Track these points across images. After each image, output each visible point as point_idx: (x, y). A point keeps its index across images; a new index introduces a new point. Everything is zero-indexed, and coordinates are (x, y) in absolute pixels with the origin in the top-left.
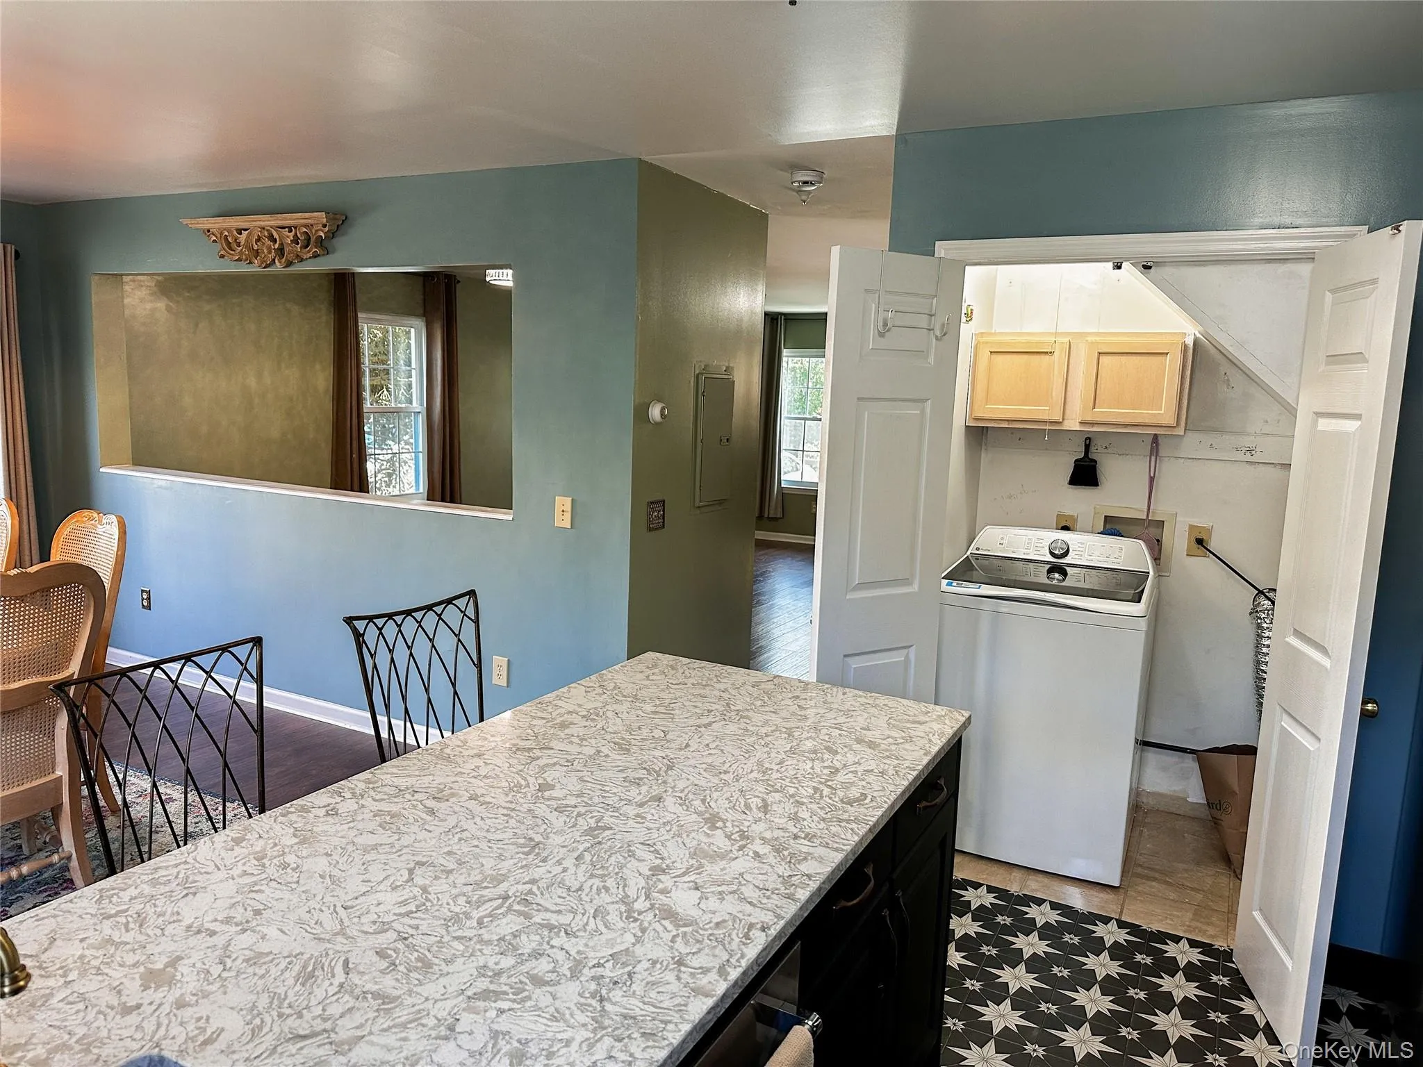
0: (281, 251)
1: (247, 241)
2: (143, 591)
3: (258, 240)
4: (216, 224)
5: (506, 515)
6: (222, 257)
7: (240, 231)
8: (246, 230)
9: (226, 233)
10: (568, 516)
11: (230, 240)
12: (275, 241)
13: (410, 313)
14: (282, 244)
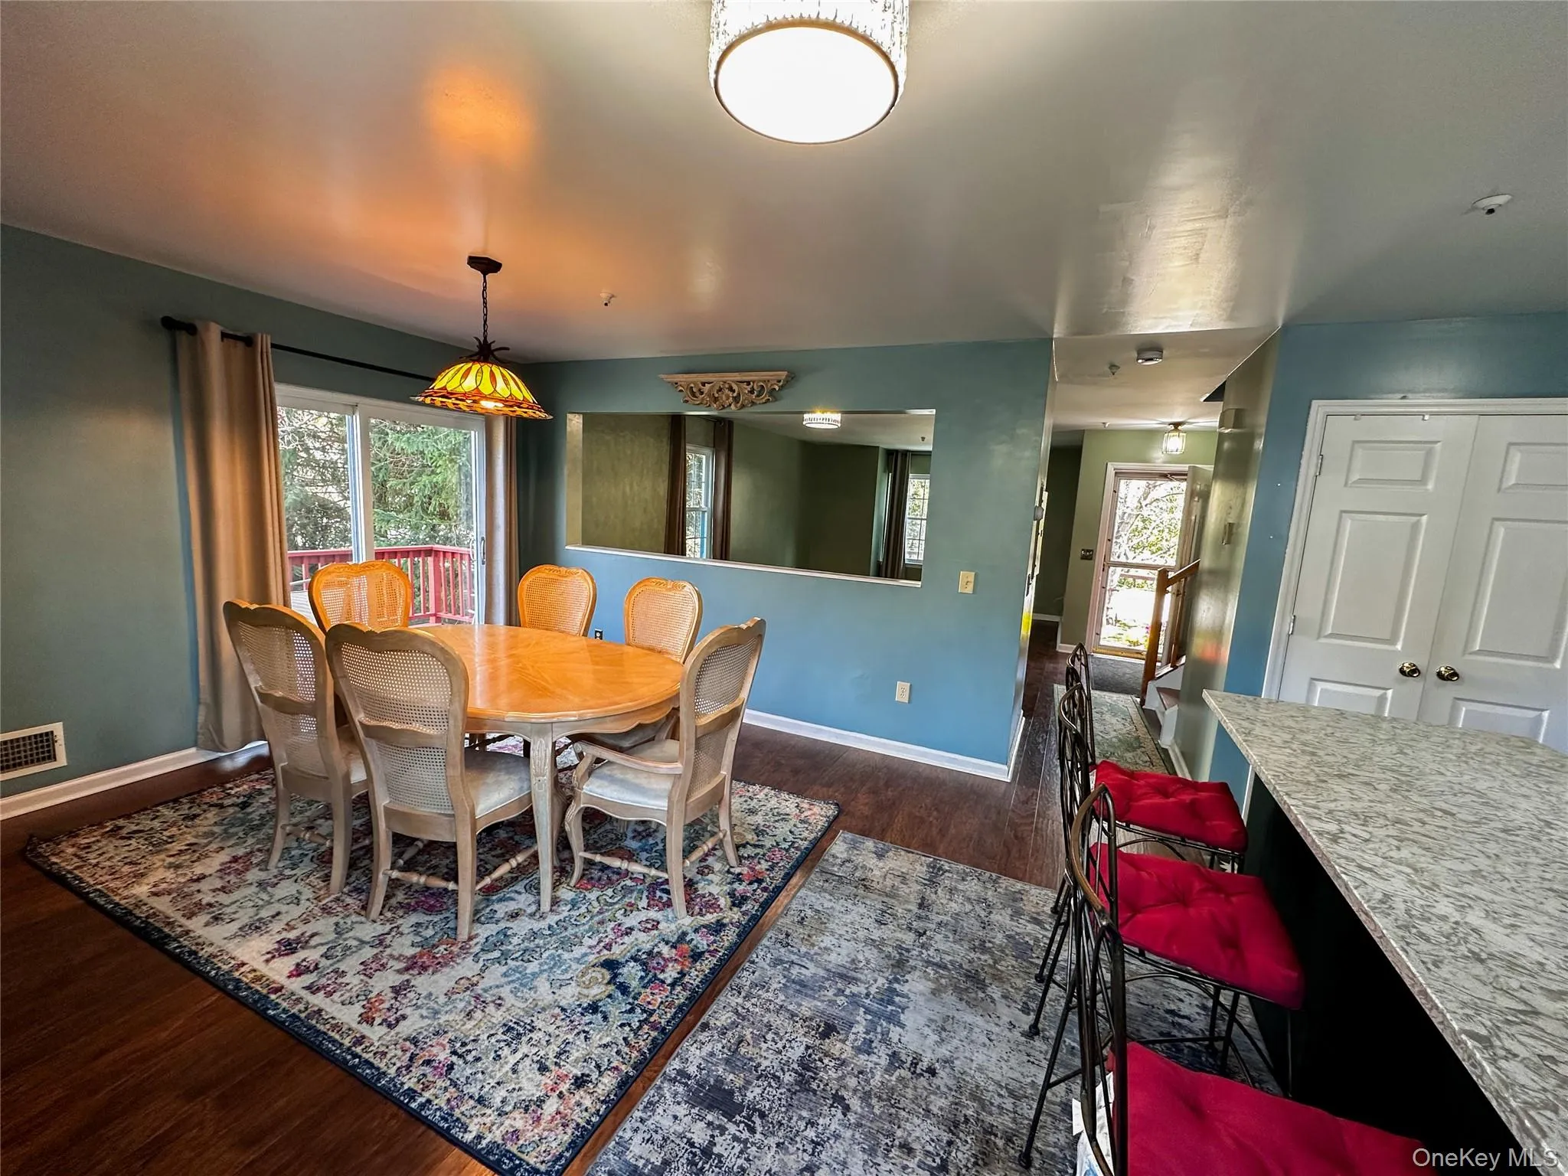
0: (736, 399)
1: (710, 391)
2: (596, 632)
3: (720, 390)
4: (682, 378)
5: (918, 584)
6: (687, 401)
7: (704, 384)
8: (709, 383)
9: (692, 385)
10: (971, 586)
11: (694, 390)
12: (734, 391)
13: (707, 446)
14: (739, 394)
